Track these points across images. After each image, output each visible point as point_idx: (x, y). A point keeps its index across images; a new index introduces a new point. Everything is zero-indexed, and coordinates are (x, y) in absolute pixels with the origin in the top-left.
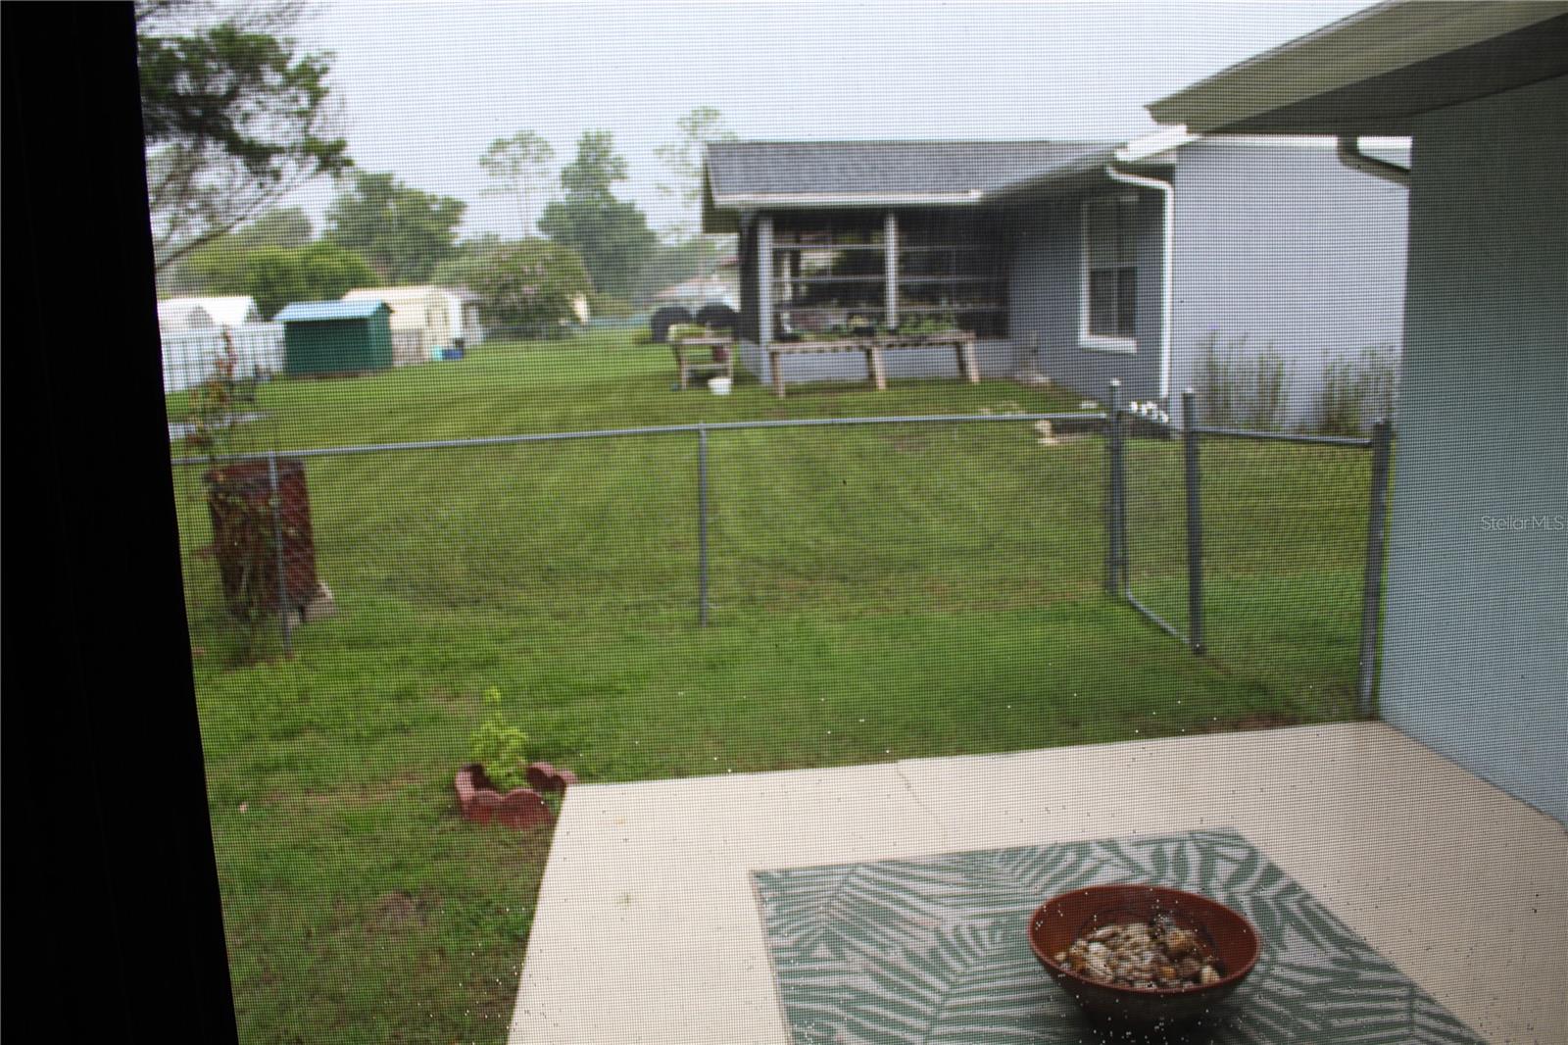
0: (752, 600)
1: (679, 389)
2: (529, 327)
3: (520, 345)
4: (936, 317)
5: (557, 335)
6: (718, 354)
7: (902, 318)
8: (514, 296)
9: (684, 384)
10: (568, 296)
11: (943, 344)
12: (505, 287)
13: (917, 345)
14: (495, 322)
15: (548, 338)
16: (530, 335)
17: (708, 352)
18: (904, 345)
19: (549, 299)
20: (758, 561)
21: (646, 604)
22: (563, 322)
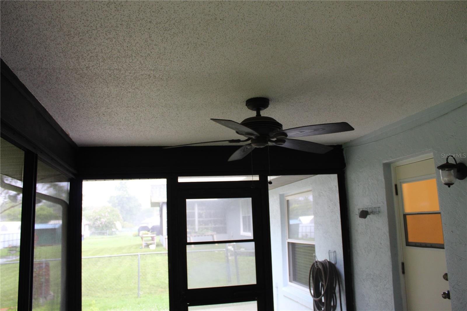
0: (151, 293)
1: (142, 248)
2: (103, 231)
3: (100, 237)
4: (207, 229)
5: (111, 234)
6: (153, 239)
7: (199, 229)
8: (99, 222)
9: (143, 247)
10: (115, 222)
11: (208, 235)
12: (97, 219)
13: (202, 236)
14: (93, 230)
15: (109, 235)
16: (103, 234)
17: (151, 238)
18: (198, 236)
19: (109, 223)
20: (154, 286)
21: (126, 295)
22: (113, 230)
